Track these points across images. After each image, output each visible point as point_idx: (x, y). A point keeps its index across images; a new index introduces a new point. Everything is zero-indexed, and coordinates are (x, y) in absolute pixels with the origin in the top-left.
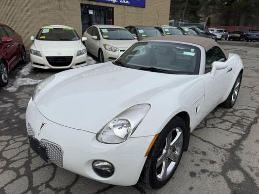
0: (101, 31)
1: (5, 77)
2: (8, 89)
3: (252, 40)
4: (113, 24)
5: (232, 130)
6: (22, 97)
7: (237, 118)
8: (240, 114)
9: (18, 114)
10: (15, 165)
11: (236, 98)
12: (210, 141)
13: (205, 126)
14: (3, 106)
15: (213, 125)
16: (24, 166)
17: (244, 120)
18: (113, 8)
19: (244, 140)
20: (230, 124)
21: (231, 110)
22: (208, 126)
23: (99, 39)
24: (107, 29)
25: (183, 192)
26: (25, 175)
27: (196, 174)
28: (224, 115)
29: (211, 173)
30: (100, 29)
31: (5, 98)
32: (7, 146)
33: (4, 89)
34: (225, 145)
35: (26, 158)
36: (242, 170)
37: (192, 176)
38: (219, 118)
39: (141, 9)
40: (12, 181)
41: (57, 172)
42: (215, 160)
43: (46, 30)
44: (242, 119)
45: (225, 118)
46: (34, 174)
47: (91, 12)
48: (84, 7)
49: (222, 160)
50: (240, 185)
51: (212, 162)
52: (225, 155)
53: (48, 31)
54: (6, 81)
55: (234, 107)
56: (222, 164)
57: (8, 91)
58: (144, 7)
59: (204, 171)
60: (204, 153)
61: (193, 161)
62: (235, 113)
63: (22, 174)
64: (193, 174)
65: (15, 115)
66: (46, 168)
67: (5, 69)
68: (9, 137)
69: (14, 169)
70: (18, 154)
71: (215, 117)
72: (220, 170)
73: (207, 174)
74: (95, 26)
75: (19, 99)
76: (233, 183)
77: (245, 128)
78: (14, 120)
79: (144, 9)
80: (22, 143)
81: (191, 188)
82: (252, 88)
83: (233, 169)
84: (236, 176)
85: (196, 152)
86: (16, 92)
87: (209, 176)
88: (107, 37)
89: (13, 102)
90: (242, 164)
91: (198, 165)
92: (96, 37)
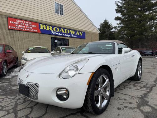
0: (62, 49)
1: (5, 71)
2: (6, 77)
3: (148, 55)
4: (68, 46)
5: (141, 89)
6: (14, 80)
7: (144, 85)
8: (145, 83)
9: (11, 87)
10: (7, 109)
11: (141, 75)
12: (128, 94)
13: (125, 88)
14: (2, 84)
15: (129, 88)
16: (13, 109)
17: (148, 85)
18: (68, 39)
19: (149, 93)
20: (140, 87)
21: (139, 81)
22: (126, 88)
23: (61, 52)
24: (65, 48)
25: (113, 117)
26: (13, 113)
27: (121, 108)
28: (135, 83)
29: (130, 108)
30: (61, 48)
31: (4, 81)
32: (3, 100)
33: (4, 77)
34: (138, 96)
35: (14, 105)
36: (149, 106)
37: (118, 110)
38: (133, 85)
39: (83, 40)
40: (4, 116)
41: (33, 110)
42: (132, 102)
43: (31, 48)
44: (147, 85)
45: (136, 85)
46: (19, 112)
47: (56, 41)
48: (53, 38)
49: (137, 102)
50: (149, 113)
51: (131, 103)
52: (138, 100)
53: (32, 49)
54: (5, 74)
55: (141, 80)
56: (137, 104)
57: (6, 78)
58: (85, 39)
59: (126, 107)
60: (125, 100)
61: (118, 103)
62: (142, 83)
63: (11, 112)
64: (119, 109)
65: (9, 87)
66: (27, 109)
67: (6, 66)
68: (5, 97)
69: (6, 110)
70: (9, 104)
71: (130, 85)
72: (136, 106)
73: (128, 108)
74: (59, 47)
75: (12, 81)
76: (145, 112)
77: (149, 89)
78: (8, 90)
79: (85, 40)
80: (12, 99)
81: (118, 115)
82: (150, 73)
83: (144, 106)
84: (146, 109)
85: (120, 99)
86: (11, 78)
87: (129, 109)
88: (65, 51)
89: (8, 83)
90: (149, 103)
91: (122, 105)
92: (59, 52)
